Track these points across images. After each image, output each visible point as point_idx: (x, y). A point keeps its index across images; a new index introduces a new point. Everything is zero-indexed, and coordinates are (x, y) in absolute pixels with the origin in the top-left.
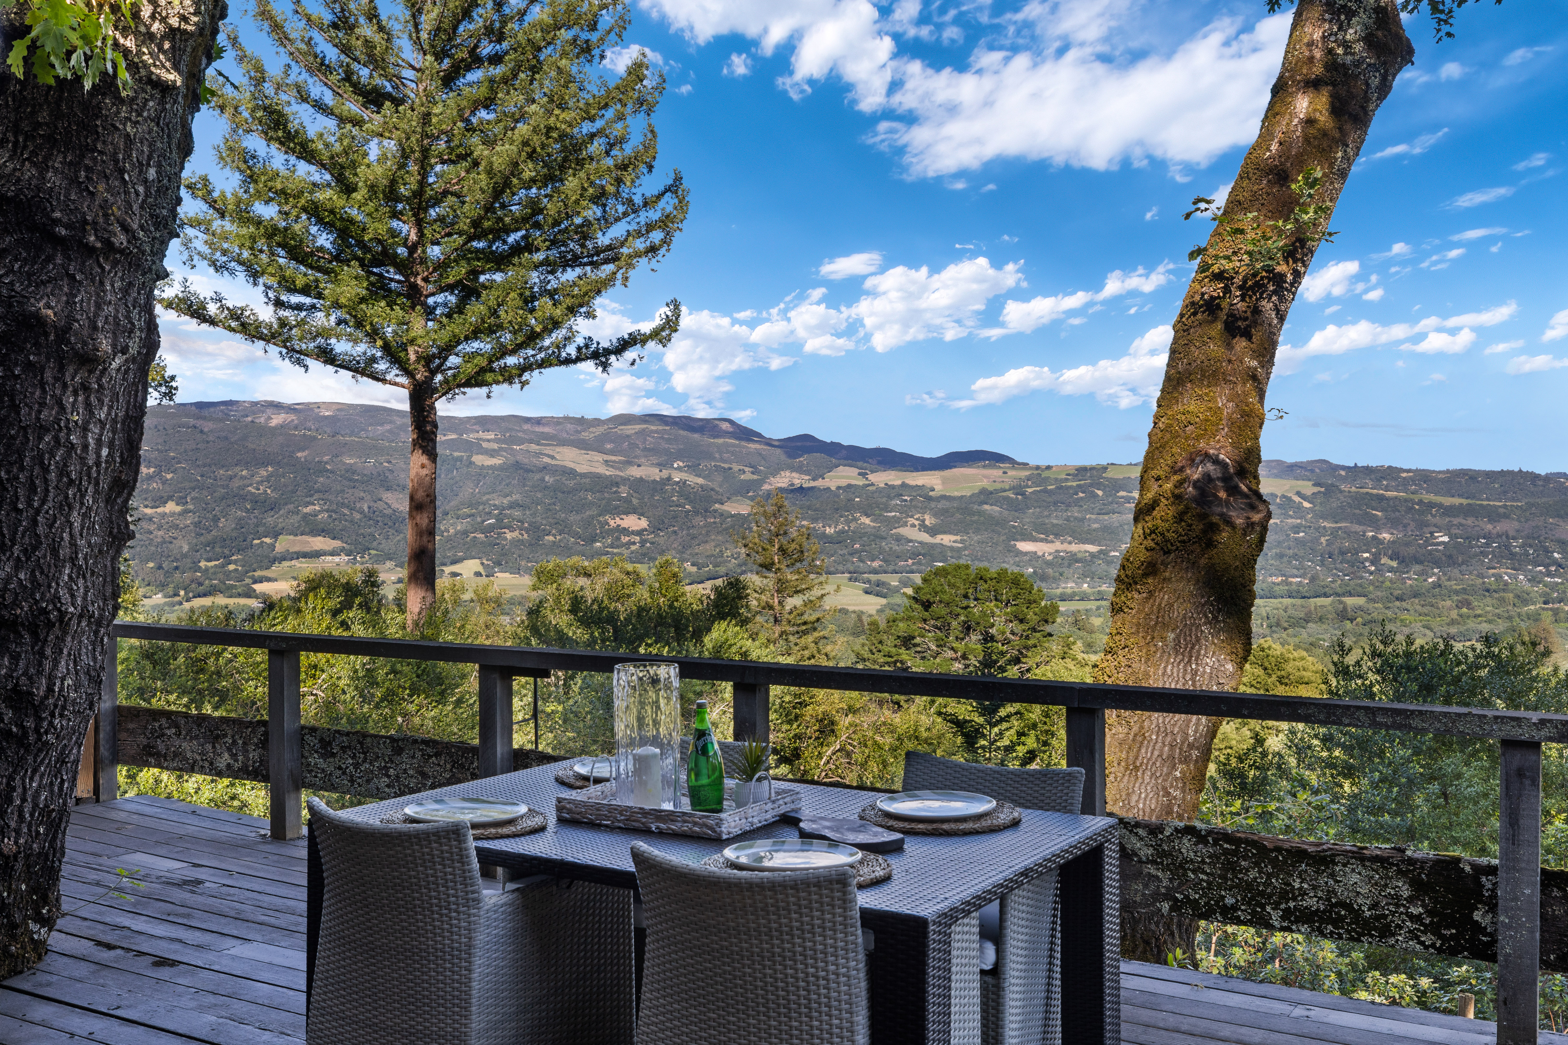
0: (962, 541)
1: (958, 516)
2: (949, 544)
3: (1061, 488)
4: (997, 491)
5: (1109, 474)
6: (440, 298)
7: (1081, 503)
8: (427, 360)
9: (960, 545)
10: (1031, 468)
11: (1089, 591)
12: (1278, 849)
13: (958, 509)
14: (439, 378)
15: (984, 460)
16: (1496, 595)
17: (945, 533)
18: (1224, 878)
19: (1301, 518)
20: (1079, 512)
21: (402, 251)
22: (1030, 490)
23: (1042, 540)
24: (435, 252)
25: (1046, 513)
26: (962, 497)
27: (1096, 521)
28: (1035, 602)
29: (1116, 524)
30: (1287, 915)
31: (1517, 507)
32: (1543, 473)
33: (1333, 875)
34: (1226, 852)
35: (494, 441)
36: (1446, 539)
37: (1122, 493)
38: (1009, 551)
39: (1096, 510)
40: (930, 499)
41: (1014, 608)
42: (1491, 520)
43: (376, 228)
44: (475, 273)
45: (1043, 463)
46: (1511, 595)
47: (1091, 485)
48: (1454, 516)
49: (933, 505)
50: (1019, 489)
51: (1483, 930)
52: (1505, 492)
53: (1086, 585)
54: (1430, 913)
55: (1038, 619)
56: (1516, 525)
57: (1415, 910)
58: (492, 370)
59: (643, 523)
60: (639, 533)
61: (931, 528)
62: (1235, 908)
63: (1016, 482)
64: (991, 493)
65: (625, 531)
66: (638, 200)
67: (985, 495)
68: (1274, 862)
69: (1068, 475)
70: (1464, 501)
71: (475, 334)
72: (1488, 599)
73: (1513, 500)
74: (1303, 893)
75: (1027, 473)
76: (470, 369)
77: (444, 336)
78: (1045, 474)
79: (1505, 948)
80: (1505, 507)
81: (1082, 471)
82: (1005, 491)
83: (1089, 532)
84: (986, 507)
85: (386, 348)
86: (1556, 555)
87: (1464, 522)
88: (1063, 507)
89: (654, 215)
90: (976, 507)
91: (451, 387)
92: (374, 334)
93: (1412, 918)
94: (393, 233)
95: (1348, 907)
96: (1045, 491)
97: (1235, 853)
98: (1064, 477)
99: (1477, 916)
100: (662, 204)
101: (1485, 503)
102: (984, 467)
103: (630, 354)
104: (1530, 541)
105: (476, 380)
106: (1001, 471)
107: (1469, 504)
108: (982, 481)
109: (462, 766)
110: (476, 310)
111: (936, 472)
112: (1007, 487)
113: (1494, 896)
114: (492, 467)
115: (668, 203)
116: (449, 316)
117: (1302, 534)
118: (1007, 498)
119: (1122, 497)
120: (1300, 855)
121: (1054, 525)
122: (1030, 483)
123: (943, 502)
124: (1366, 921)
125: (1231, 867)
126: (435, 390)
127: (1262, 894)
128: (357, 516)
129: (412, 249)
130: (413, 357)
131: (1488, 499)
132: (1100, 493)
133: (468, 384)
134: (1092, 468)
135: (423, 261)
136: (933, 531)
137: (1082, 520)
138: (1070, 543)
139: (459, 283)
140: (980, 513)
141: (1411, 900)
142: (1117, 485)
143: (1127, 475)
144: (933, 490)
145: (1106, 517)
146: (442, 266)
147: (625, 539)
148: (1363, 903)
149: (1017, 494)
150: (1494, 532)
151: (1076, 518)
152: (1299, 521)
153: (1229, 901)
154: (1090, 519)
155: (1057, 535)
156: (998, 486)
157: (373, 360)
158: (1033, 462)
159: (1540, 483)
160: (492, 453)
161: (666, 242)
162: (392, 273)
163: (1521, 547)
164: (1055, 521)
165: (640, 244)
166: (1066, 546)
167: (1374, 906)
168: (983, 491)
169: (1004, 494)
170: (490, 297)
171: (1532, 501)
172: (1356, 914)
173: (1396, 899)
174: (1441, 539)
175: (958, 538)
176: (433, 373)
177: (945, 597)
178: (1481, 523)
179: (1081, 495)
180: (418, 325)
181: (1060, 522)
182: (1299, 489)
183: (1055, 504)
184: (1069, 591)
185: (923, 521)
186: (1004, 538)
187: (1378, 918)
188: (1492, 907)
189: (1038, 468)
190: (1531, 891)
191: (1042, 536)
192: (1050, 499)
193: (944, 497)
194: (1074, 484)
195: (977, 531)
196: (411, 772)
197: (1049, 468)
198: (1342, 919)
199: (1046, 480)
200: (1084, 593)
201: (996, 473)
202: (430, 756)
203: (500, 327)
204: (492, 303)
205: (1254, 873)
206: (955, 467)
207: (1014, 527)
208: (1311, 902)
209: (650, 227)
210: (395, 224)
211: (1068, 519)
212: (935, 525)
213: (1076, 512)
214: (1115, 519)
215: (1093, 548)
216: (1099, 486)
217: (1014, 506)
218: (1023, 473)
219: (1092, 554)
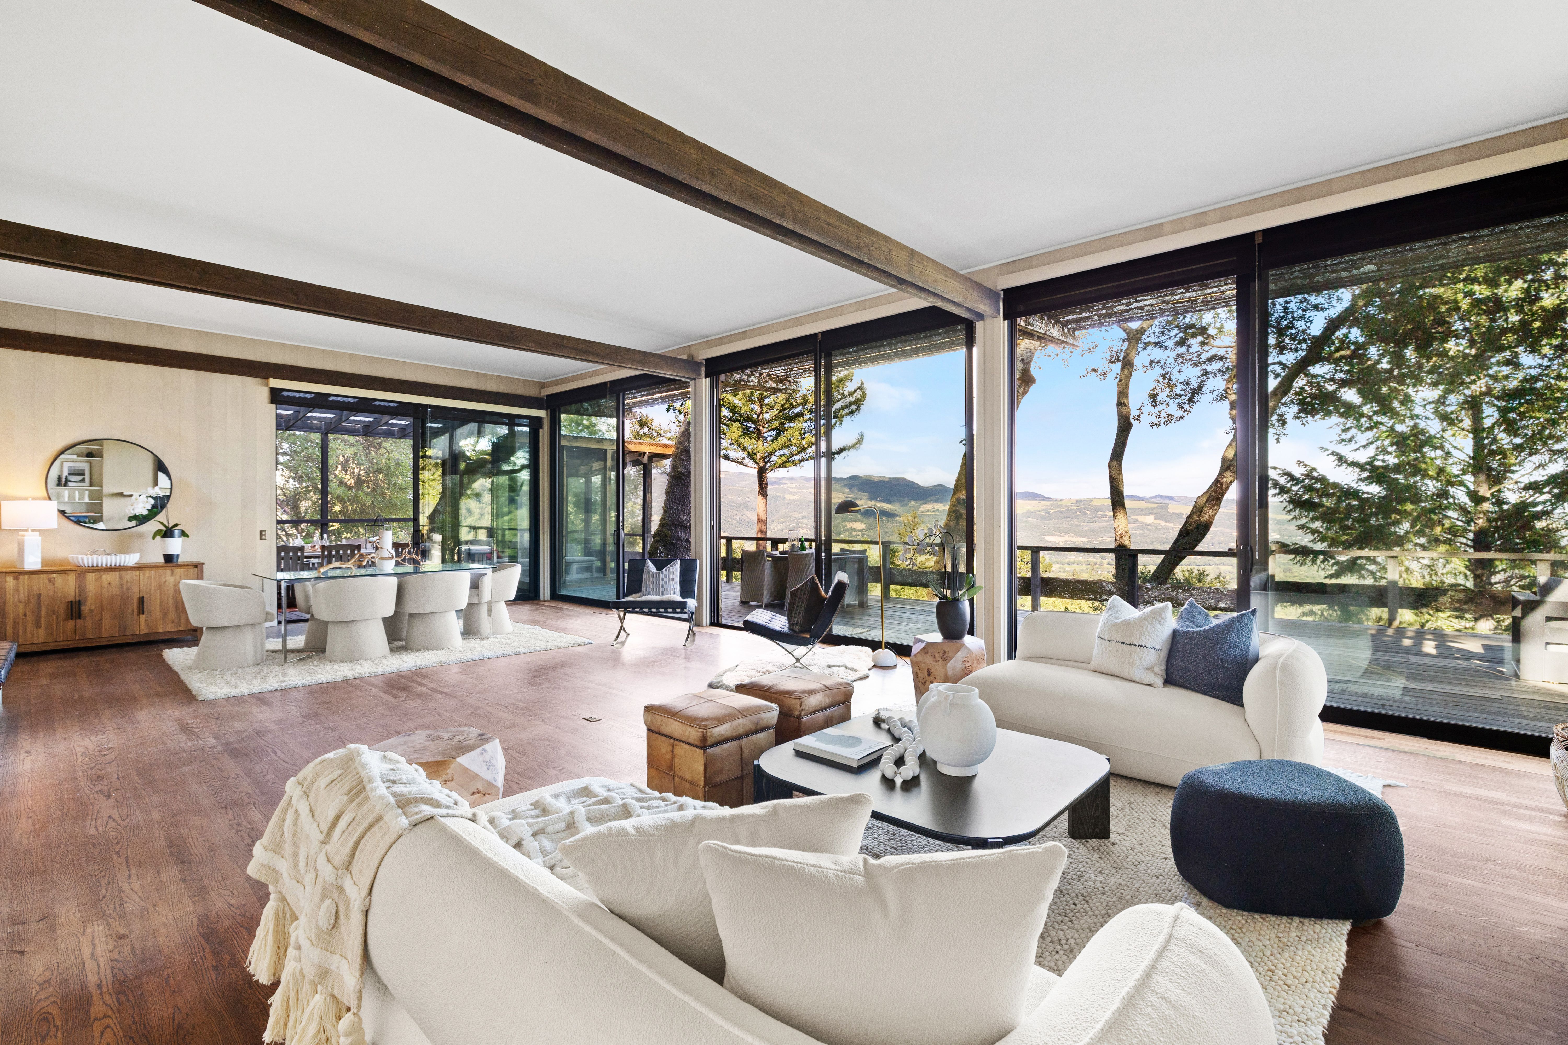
5: (1094, 503)
6: (770, 433)
8: (764, 458)
14: (768, 465)
21: (755, 416)
22: (1052, 511)
24: (767, 416)
25: (1060, 522)
35: (796, 488)
43: (745, 410)
44: (782, 424)
58: (789, 462)
59: (863, 526)
60: (861, 531)
65: (855, 530)
66: (846, 393)
71: (782, 448)
76: (780, 461)
77: (770, 450)
78: (1060, 503)
82: (1040, 511)
85: (749, 454)
88: (1069, 519)
89: (852, 399)
91: (772, 468)
92: (745, 449)
94: (752, 410)
96: (1060, 511)
100: (855, 394)
103: (843, 454)
105: (782, 466)
106: (1038, 502)
110: (782, 439)
114: (794, 500)
115: (858, 394)
116: (772, 441)
118: (1039, 515)
121: (1064, 528)
126: (767, 470)
128: (734, 522)
129: (759, 416)
130: (758, 457)
132: (1088, 512)
133: (779, 467)
134: (1085, 500)
135: (762, 420)
137: (1079, 525)
138: (1073, 537)
139: (776, 428)
140: (1026, 522)
142: (1097, 509)
145: (1092, 524)
146: (769, 422)
147: (854, 533)
149: (1046, 513)
151: (1076, 525)
154: (1083, 525)
155: (1066, 533)
156: (1036, 509)
157: (744, 458)
158: (1054, 498)
160: (794, 494)
161: (858, 409)
162: (750, 425)
164: (1065, 526)
165: (846, 411)
166: (1071, 539)
168: (1028, 512)
170: (789, 433)
176: (766, 463)
179: (1079, 513)
180: (760, 444)
181: (1068, 527)
183: (1065, 518)
184: (1072, 560)
189: (1056, 500)
192: (1062, 515)
197: (1062, 500)
199: (1061, 506)
201: (1035, 502)
203: (791, 445)
204: (789, 436)
209: (851, 404)
210: (752, 406)
211: (1072, 525)
213: (1075, 522)
214: (1096, 525)
215: (1085, 540)
216: (1088, 509)
217: (1044, 518)
218: (1049, 503)
219: (1084, 543)
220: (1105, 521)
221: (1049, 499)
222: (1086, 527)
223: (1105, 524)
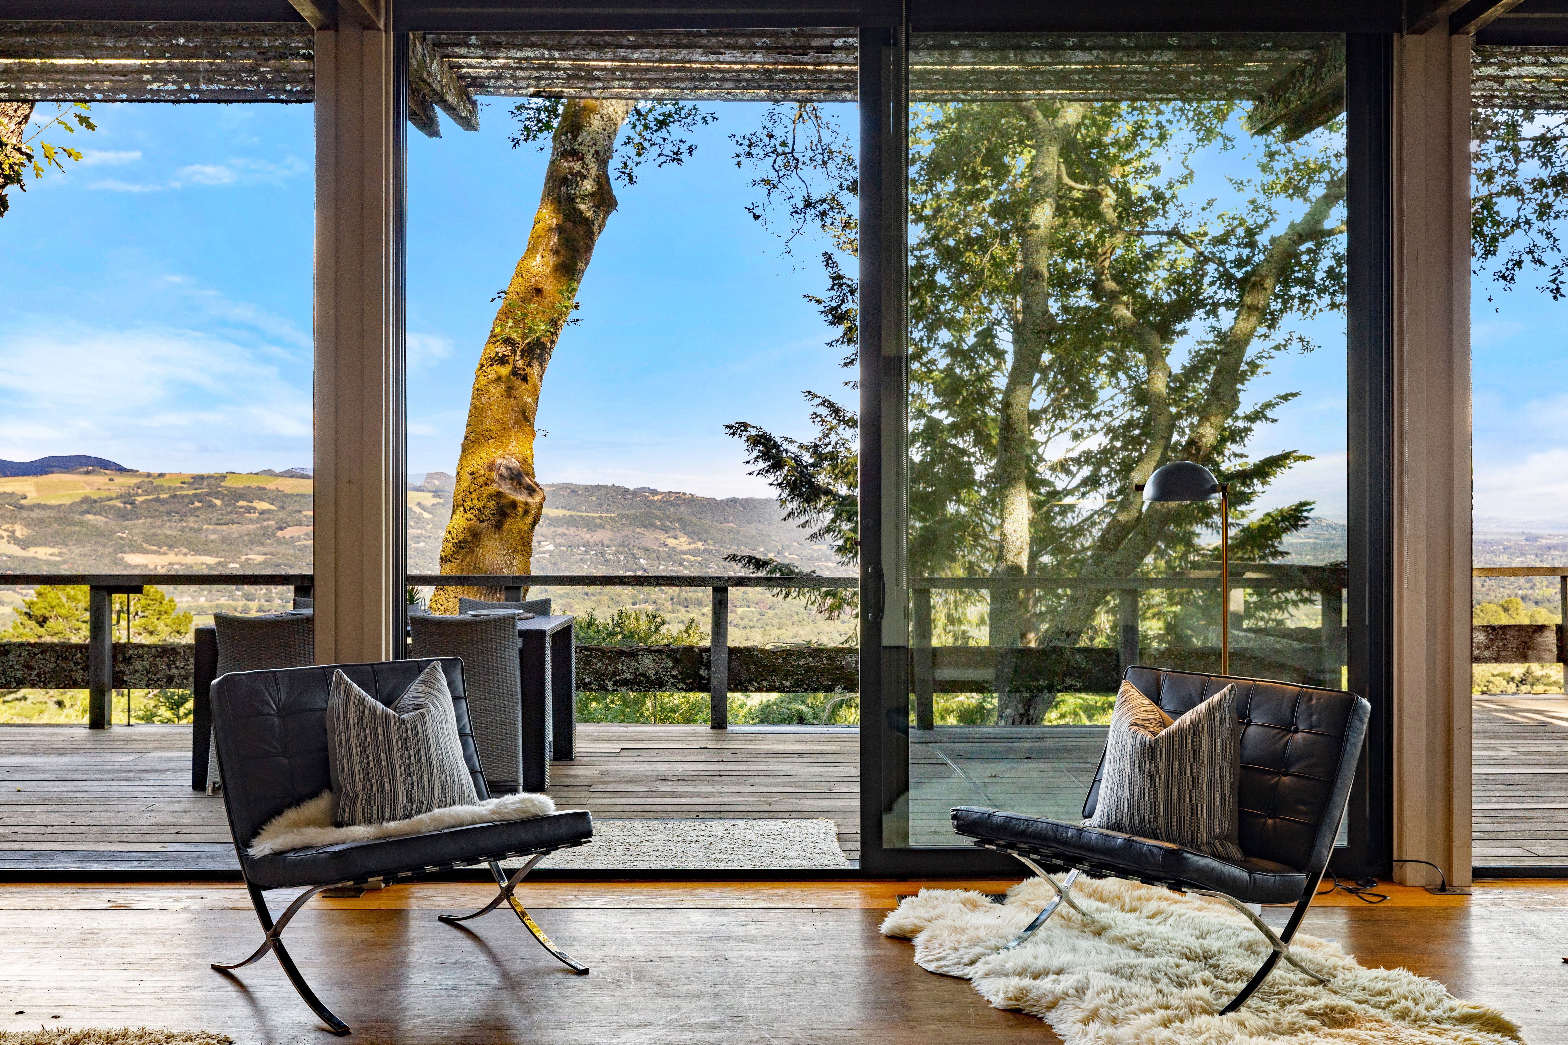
0: (60, 555)
1: (56, 526)
2: (44, 558)
3: (175, 496)
4: (101, 500)
5: (229, 483)
7: (198, 513)
9: (58, 559)
10: (141, 475)
11: (207, 604)
12: (611, 652)
13: (55, 519)
15: (87, 465)
16: (594, 598)
17: (40, 545)
18: (585, 669)
19: (421, 528)
20: (196, 522)
22: (140, 499)
23: (153, 552)
25: (158, 523)
26: (60, 505)
27: (214, 532)
28: (166, 612)
29: (236, 535)
30: (616, 683)
31: (611, 518)
32: (632, 488)
33: (637, 661)
34: (586, 656)
36: (551, 547)
37: (242, 503)
38: (116, 564)
39: (214, 520)
40: (21, 508)
41: (143, 620)
42: (589, 530)
45: (155, 471)
46: (606, 598)
47: (208, 494)
48: (559, 526)
49: (25, 514)
50: (127, 498)
51: (704, 678)
52: (601, 505)
53: (203, 599)
54: (681, 673)
55: (170, 630)
56: (609, 534)
57: (674, 673)
61: (23, 541)
62: (590, 683)
63: (123, 491)
64: (95, 502)
67: (89, 505)
68: (610, 658)
69: (183, 483)
70: (567, 513)
72: (588, 602)
73: (607, 511)
74: (623, 671)
75: (137, 480)
78: (157, 482)
79: (714, 683)
80: (601, 518)
81: (198, 479)
82: (111, 499)
83: (206, 543)
84: (89, 517)
86: (642, 561)
87: (566, 531)
88: (178, 517)
90: (77, 516)
93: (674, 677)
95: (644, 675)
96: (157, 500)
97: (590, 656)
98: (179, 485)
99: (701, 672)
101: (584, 514)
102: (87, 473)
104: (621, 549)
106: (107, 478)
107: (571, 516)
108: (83, 488)
109: (66, 658)
111: (30, 478)
112: (114, 496)
113: (709, 661)
117: (422, 544)
118: (111, 507)
119: (242, 507)
120: (622, 653)
121: (167, 536)
122: (140, 491)
123: (37, 511)
124: (652, 682)
125: (588, 663)
127: (603, 674)
131: (587, 511)
132: (218, 502)
134: (210, 477)
136: (25, 544)
137: (199, 530)
138: (185, 555)
140: (81, 523)
141: (672, 668)
142: (236, 495)
143: (247, 485)
144: (25, 497)
145: (225, 528)
148: (651, 673)
149: (125, 503)
150: (592, 540)
151: (192, 529)
152: (419, 531)
153: (587, 680)
154: (207, 530)
155: (170, 547)
156: (103, 494)
158: (143, 470)
159: (629, 496)
163: (615, 554)
164: (169, 532)
166: (181, 559)
167: (656, 674)
168: (85, 500)
169: (111, 503)
171: (623, 512)
172: (648, 678)
173: (666, 669)
174: (547, 548)
175: (56, 550)
177: (63, 612)
178: (581, 533)
179: (197, 504)
181: (174, 533)
182: (420, 500)
183: (168, 513)
185: (13, 532)
186: (110, 550)
187: (657, 679)
188: (708, 666)
189: (149, 475)
190: (724, 655)
191: (155, 548)
192: (162, 509)
193: (39, 506)
194: (190, 493)
195: (79, 542)
196: (17, 667)
197: (161, 475)
198: (641, 682)
199: (159, 489)
200: (202, 607)
201: (101, 480)
202: (35, 654)
205: (599, 665)
206: (52, 472)
207: (122, 538)
208: (627, 676)
211: (183, 530)
212: (27, 537)
213: (192, 523)
214: (234, 530)
215: (211, 560)
216: (217, 495)
217: (122, 515)
218: (133, 481)
219: (209, 567)
220: (252, 521)
221: (133, 472)
222: (213, 533)
223: (252, 527)
